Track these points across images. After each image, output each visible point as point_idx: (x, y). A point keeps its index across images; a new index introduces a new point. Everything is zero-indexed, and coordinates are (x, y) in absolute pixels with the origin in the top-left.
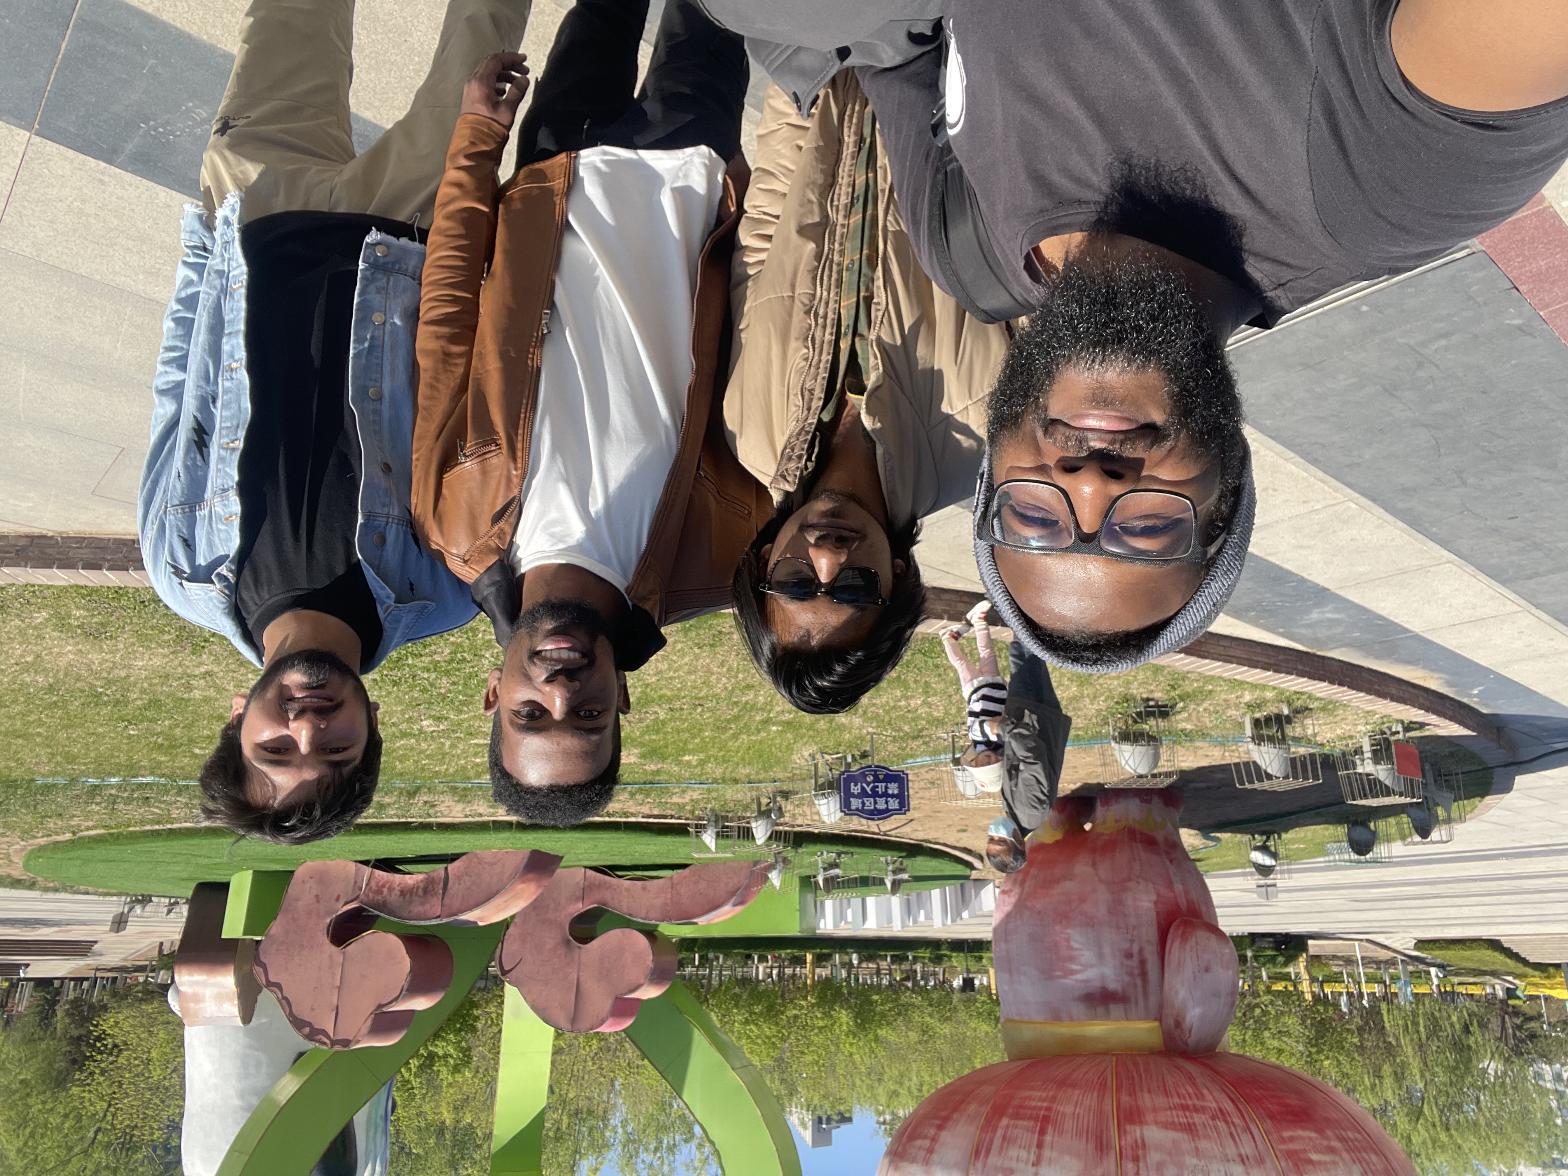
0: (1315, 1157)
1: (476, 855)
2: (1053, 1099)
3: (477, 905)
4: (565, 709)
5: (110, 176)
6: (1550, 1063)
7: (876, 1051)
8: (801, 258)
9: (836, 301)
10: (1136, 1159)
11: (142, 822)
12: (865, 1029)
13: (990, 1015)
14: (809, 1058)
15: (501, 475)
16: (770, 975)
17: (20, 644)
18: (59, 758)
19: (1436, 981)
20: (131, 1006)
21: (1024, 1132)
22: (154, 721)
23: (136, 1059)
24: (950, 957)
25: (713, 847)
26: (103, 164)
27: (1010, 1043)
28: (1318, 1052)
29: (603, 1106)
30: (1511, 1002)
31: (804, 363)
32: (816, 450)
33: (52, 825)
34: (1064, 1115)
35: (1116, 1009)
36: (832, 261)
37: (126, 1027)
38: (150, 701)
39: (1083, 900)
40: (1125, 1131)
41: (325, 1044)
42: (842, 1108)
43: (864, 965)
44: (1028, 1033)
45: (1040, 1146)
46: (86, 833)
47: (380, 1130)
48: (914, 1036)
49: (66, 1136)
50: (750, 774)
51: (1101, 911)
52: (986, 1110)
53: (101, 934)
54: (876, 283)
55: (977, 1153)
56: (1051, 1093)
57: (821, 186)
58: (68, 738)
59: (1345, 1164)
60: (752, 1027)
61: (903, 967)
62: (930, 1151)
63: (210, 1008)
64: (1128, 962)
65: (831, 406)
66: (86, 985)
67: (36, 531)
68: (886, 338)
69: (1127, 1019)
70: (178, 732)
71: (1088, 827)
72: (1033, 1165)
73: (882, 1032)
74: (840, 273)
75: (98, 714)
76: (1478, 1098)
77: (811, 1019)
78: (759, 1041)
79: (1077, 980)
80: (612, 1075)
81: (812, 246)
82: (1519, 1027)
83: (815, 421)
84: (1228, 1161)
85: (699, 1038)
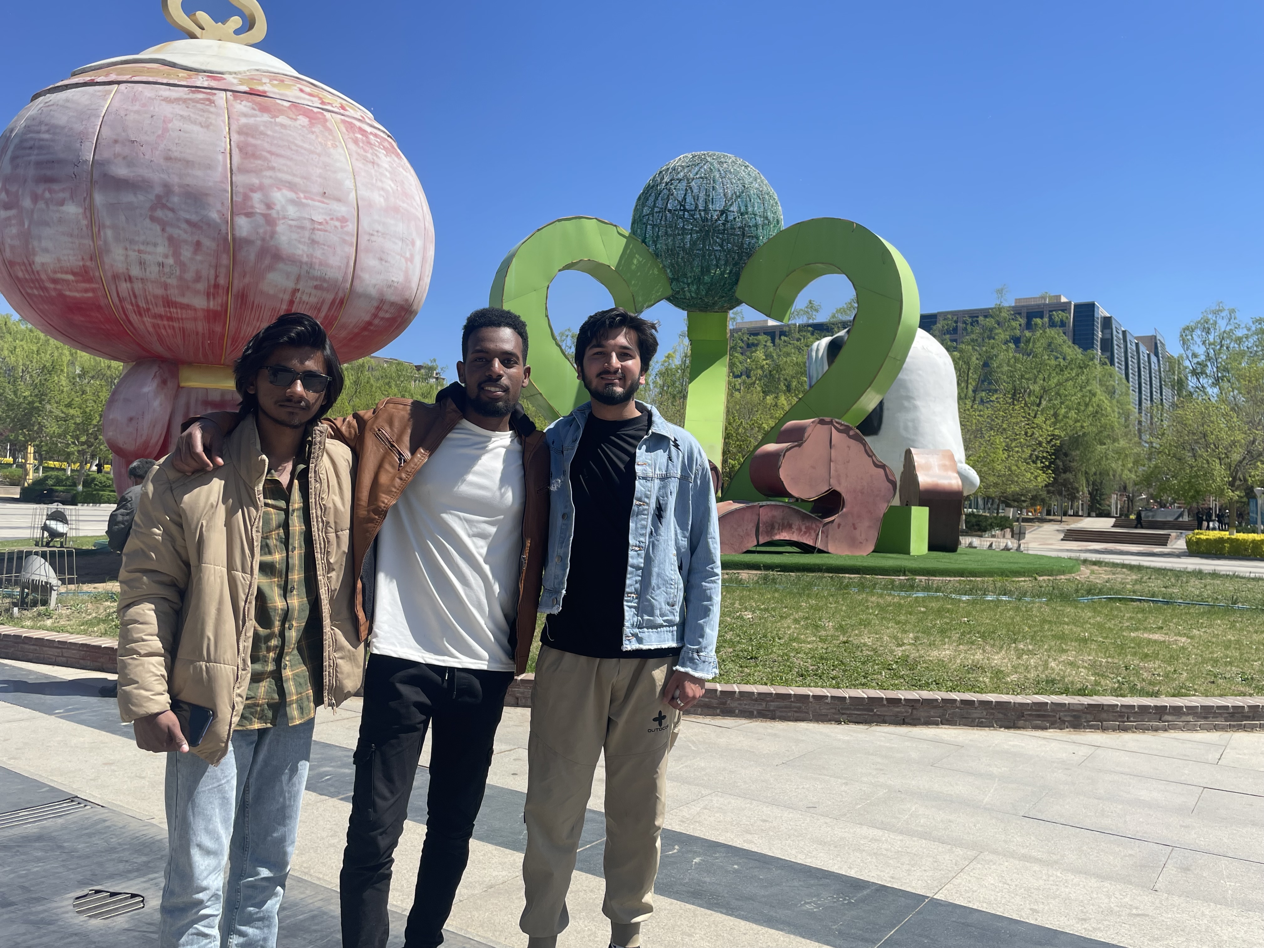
0: (70, 277)
4: (493, 363)
5: (886, 881)
10: (216, 286)
17: (1030, 665)
18: (1024, 609)
22: (947, 624)
26: (887, 885)
33: (1050, 583)
35: (215, 397)
37: (1029, 475)
38: (946, 633)
40: (222, 306)
41: (839, 423)
46: (1027, 579)
49: (1062, 403)
55: (342, 302)
59: (45, 271)
63: (934, 461)
67: (1013, 732)
69: (207, 389)
72: (299, 290)
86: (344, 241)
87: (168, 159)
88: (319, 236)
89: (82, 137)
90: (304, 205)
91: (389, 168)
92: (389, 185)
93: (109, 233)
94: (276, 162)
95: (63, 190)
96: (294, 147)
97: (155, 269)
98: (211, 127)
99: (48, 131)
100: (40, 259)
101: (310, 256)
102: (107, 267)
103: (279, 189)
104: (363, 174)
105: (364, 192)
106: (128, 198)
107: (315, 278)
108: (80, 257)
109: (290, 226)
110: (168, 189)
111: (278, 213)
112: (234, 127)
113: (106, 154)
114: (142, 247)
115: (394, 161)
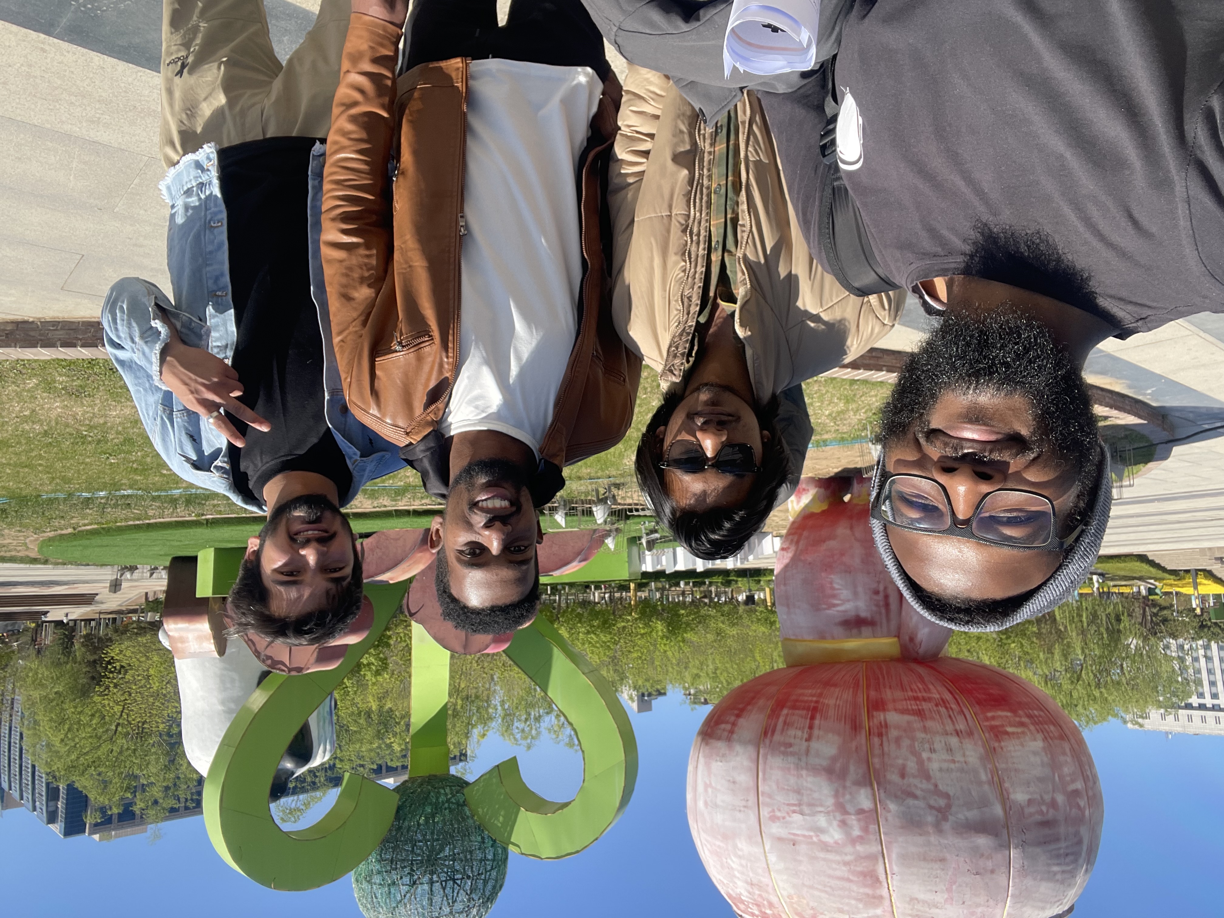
0: (1010, 729)
1: (383, 533)
2: (820, 695)
3: (388, 569)
4: (501, 547)
5: (49, 45)
6: (1175, 637)
7: (684, 649)
8: (676, 183)
9: (707, 220)
10: (880, 735)
11: (126, 520)
12: (675, 634)
13: (766, 620)
14: (635, 655)
15: (434, 362)
16: (604, 598)
17: (18, 403)
18: (58, 481)
19: (1096, 585)
20: (129, 638)
21: (799, 718)
22: (129, 452)
23: (138, 675)
24: (736, 581)
25: (563, 524)
26: (42, 36)
27: (787, 654)
28: (1007, 638)
29: (486, 693)
30: (1151, 597)
31: (683, 274)
32: (696, 348)
33: (57, 524)
34: (828, 705)
35: (866, 630)
36: (702, 185)
37: (128, 653)
38: (125, 440)
39: (842, 554)
40: (873, 716)
41: (284, 671)
42: (659, 687)
43: (673, 589)
44: (801, 648)
45: (811, 727)
46: (83, 528)
47: (327, 722)
48: (710, 637)
49: (95, 729)
50: (590, 473)
51: (857, 561)
52: (771, 703)
53: (102, 590)
54: (740, 207)
55: (766, 733)
56: (819, 691)
57: (689, 117)
58: (63, 467)
59: (1032, 733)
60: (592, 636)
61: (702, 589)
62: (732, 732)
63: (193, 646)
64: (876, 597)
65: (707, 312)
66: (93, 623)
67: (19, 318)
68: (751, 257)
69: (874, 637)
70: (149, 460)
71: (847, 498)
72: (806, 740)
73: (688, 636)
74: (709, 195)
75: (85, 449)
76: (1122, 665)
77: (635, 628)
78: (598, 645)
79: (838, 611)
80: (491, 672)
81: (685, 172)
82: (1156, 615)
83: (694, 324)
84: (947, 734)
85: (558, 655)
86: (770, 796)
87: (943, 860)
88: (793, 799)
89: (1024, 872)
90: (811, 829)
91: (736, 880)
92: (734, 863)
93: (983, 777)
94: (843, 871)
95: (1031, 815)
96: (828, 889)
97: (937, 746)
98: (908, 899)
99: (1055, 874)
100: (1039, 744)
101: (799, 776)
102: (980, 743)
103: (836, 843)
104: (760, 871)
105: (757, 850)
106: (973, 814)
107: (793, 754)
108: (1005, 749)
109: (822, 805)
110: (939, 829)
111: (834, 817)
112: (887, 903)
113: (999, 857)
114: (952, 766)
115: (732, 890)
